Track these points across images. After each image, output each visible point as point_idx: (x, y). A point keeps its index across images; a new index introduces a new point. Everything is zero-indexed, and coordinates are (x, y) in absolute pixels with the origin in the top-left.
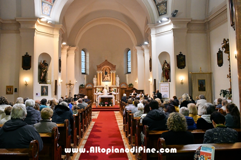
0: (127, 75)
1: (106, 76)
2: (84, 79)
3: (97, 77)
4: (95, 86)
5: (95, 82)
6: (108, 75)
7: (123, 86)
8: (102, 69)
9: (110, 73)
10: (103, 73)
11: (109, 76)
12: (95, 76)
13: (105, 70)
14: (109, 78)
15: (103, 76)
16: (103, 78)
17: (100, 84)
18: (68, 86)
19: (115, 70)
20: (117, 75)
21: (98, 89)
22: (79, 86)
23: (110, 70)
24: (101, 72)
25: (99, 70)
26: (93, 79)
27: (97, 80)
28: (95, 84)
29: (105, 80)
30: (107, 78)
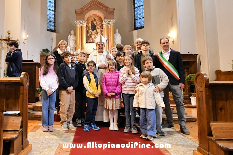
0: (135, 32)
1: (93, 32)
2: (52, 39)
3: (75, 34)
5: (71, 44)
6: (99, 30)
8: (86, 18)
9: (102, 27)
10: (87, 26)
11: (99, 33)
12: (72, 32)
13: (92, 22)
15: (87, 33)
16: (87, 36)
17: (82, 48)
19: (113, 18)
20: (117, 31)
22: (40, 52)
23: (101, 21)
24: (83, 23)
25: (81, 19)
26: (68, 38)
27: (75, 41)
28: (72, 47)
29: (92, 40)
30: (95, 36)
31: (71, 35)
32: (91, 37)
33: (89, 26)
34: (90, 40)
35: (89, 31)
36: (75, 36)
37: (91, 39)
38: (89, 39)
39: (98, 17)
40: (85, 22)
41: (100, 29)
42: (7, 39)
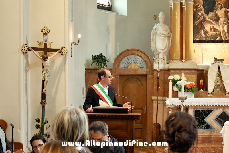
1: (206, 16)
2: (108, 29)
5: (160, 44)
6: (221, 13)
11: (222, 20)
12: (162, 17)
14: (221, 27)
22: (86, 63)
26: (153, 32)
27: (169, 37)
28: (161, 51)
29: (204, 35)
30: (211, 26)
31: (158, 22)
32: (203, 27)
33: (199, 2)
34: (201, 34)
35: (199, 14)
36: (167, 27)
37: (202, 32)
38: (199, 32)
41: (224, 9)
42: (42, 47)
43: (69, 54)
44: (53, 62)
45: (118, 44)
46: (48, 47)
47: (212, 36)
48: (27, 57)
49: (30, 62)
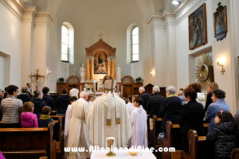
1: (99, 65)
2: (66, 69)
4: (82, 81)
5: (82, 74)
6: (104, 64)
7: (127, 81)
8: (94, 54)
9: (106, 61)
10: (95, 60)
11: (104, 66)
12: (83, 65)
13: (99, 56)
14: (104, 68)
15: (95, 65)
16: (95, 68)
17: (91, 78)
18: (34, 78)
19: (115, 55)
20: (118, 65)
21: (87, 85)
23: (106, 56)
24: (92, 59)
25: (90, 55)
26: (80, 70)
27: (86, 72)
28: (83, 77)
30: (101, 68)
32: (98, 69)
33: (97, 60)
35: (97, 64)
36: (85, 68)
37: (98, 70)
38: (97, 70)
39: (103, 53)
40: (93, 58)
41: (105, 62)
42: (37, 75)
43: (46, 78)
44: (40, 80)
45: (70, 74)
46: (38, 75)
47: (101, 72)
48: (31, 78)
49: (33, 80)
